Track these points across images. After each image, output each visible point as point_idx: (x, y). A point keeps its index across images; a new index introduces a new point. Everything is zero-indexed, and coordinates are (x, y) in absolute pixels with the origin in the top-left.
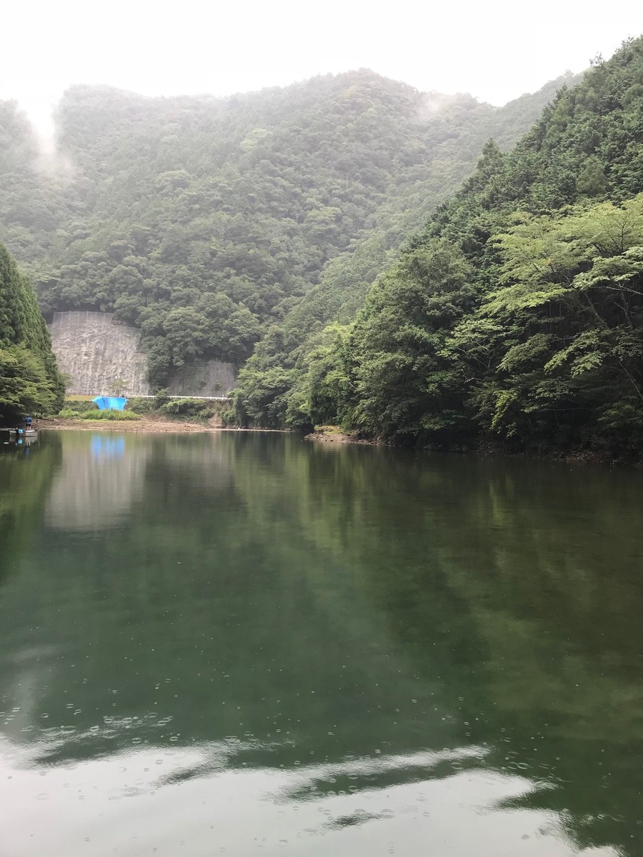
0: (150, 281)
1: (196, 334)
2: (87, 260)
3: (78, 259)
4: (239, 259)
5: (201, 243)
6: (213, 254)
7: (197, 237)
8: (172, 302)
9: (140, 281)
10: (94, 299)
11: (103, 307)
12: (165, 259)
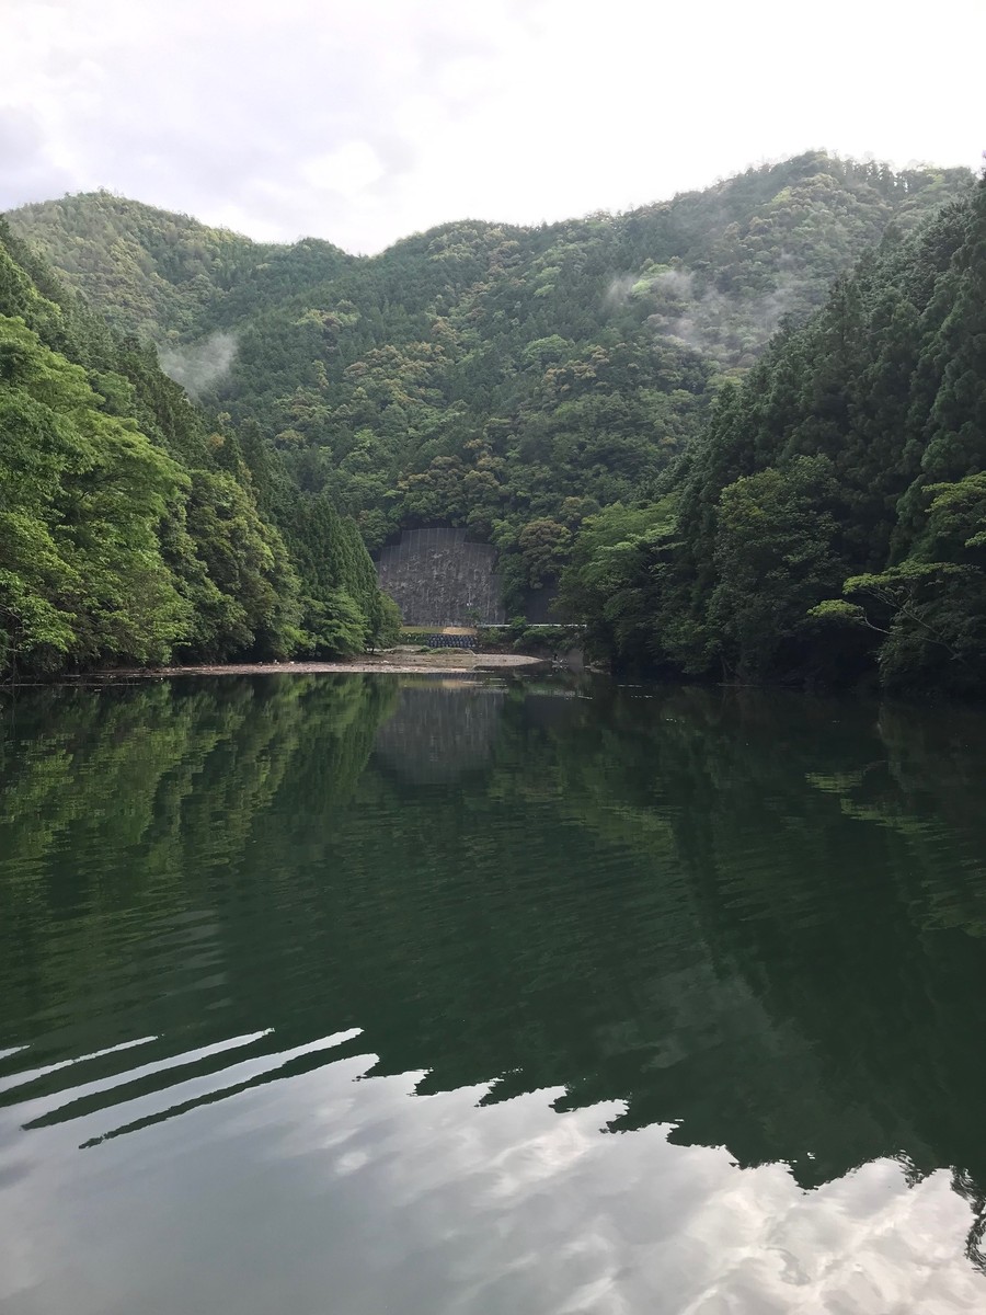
0: (507, 487)
1: (556, 550)
2: (436, 467)
3: (428, 466)
4: (612, 452)
5: (567, 435)
6: (582, 447)
7: (562, 428)
8: (531, 511)
9: (496, 488)
10: (445, 513)
11: (455, 522)
12: (525, 459)
